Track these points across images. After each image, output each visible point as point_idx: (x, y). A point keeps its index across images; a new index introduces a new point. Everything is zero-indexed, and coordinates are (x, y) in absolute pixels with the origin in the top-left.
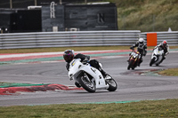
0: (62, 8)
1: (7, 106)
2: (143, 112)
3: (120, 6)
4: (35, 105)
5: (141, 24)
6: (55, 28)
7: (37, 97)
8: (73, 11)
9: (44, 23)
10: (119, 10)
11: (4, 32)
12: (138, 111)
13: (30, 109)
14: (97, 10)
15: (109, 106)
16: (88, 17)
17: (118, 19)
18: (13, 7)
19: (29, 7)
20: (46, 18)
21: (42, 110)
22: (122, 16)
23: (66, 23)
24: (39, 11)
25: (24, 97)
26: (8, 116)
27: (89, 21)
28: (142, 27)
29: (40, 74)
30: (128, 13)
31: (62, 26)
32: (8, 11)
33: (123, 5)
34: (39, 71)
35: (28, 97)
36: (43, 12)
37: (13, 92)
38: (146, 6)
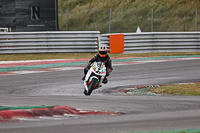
5: (91, 21)
7: (40, 124)
16: (17, 11)
17: (60, 15)
27: (18, 17)
30: (72, 6)
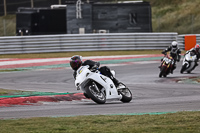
0: (89, 7)
1: (28, 117)
2: (181, 125)
3: (154, 5)
4: (59, 116)
5: (178, 25)
6: (82, 30)
7: (61, 107)
8: (101, 10)
9: (70, 24)
10: (153, 9)
11: (25, 34)
12: (175, 123)
13: (53, 121)
14: (129, 9)
15: (142, 118)
16: (119, 17)
17: (153, 20)
18: (35, 6)
19: (52, 7)
20: (71, 19)
21: (67, 122)
22: (157, 16)
23: (94, 23)
24: (63, 11)
25: (46, 108)
26: (29, 129)
27: (120, 22)
28: (179, 28)
29: (65, 81)
30: (163, 13)
31: (89, 27)
32: (29, 10)
33: (158, 5)
34: (64, 78)
35: (52, 108)
36: (69, 11)
37: (35, 102)
38: (184, 5)
